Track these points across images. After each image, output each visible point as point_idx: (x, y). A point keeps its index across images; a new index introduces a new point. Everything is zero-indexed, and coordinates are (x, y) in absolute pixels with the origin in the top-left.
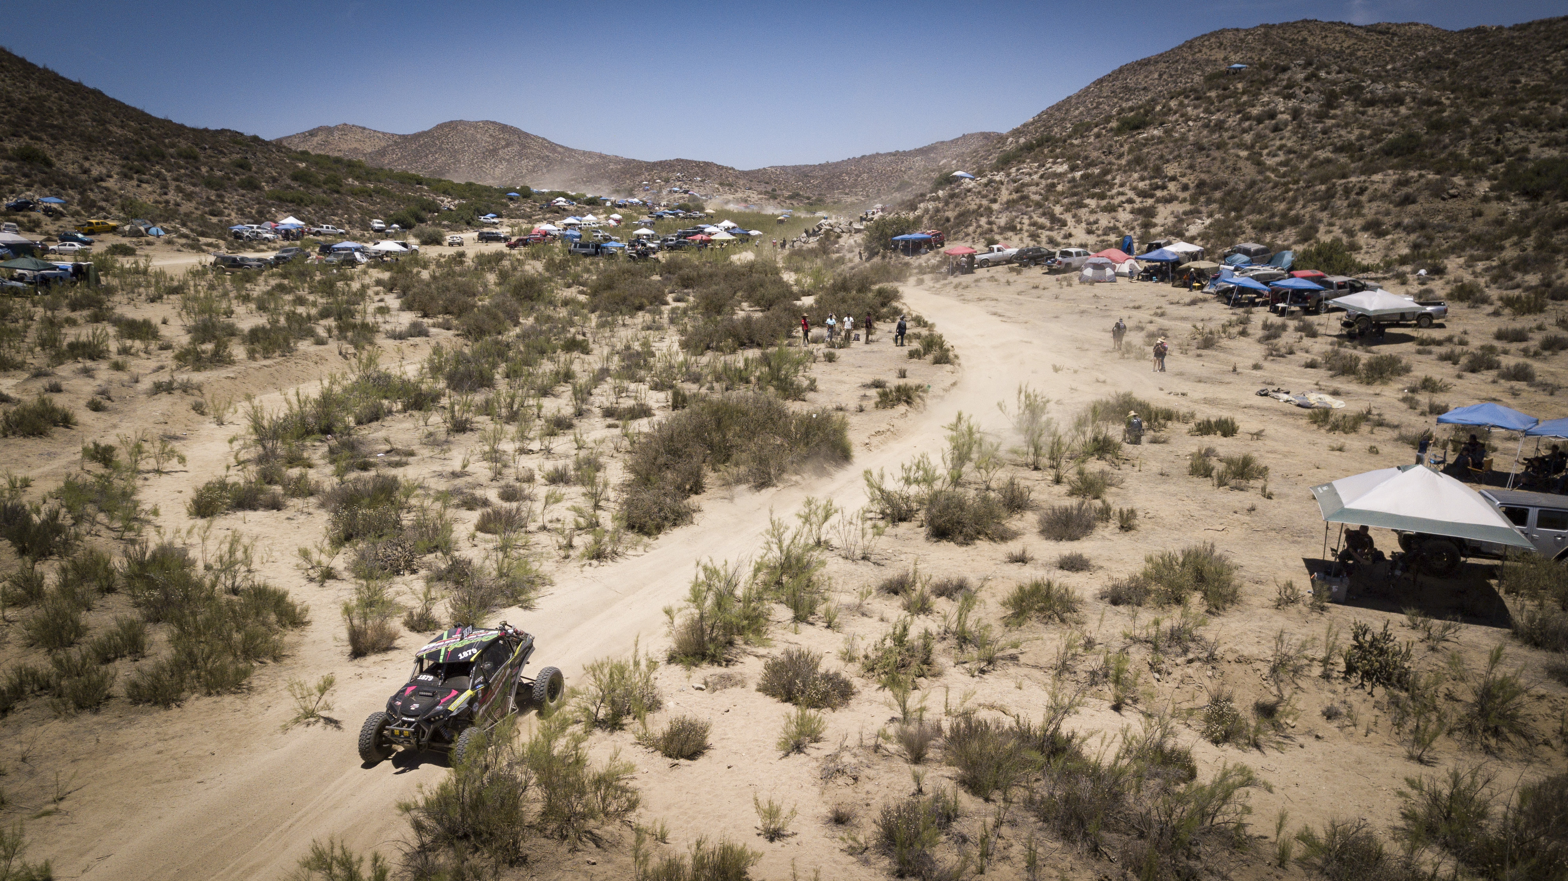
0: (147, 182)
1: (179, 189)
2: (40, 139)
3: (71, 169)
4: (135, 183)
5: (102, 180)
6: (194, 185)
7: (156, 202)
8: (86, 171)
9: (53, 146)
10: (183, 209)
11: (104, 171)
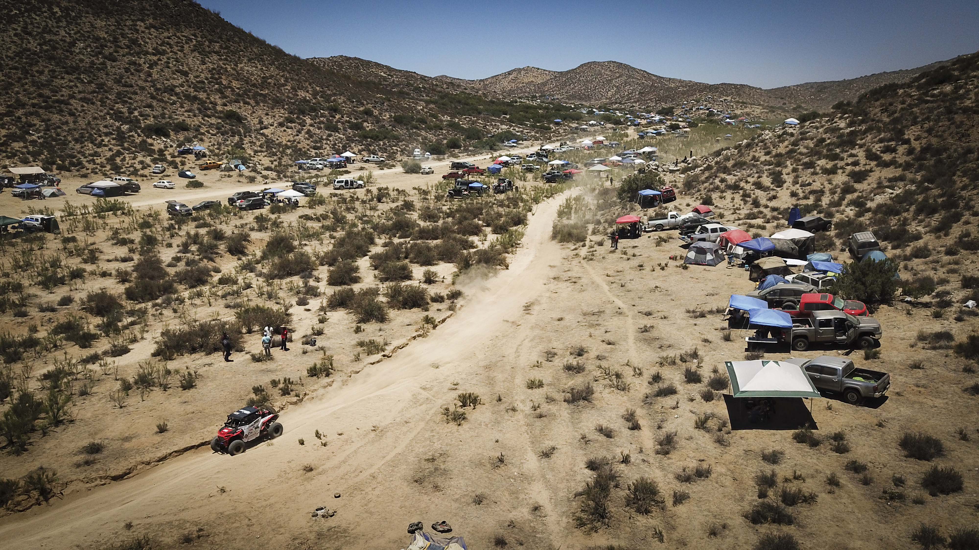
0: (291, 128)
1: (309, 132)
2: (248, 104)
3: (253, 122)
4: (282, 129)
5: (266, 128)
6: (319, 128)
7: (289, 141)
8: (261, 122)
9: (253, 107)
10: (299, 146)
11: (271, 121)
